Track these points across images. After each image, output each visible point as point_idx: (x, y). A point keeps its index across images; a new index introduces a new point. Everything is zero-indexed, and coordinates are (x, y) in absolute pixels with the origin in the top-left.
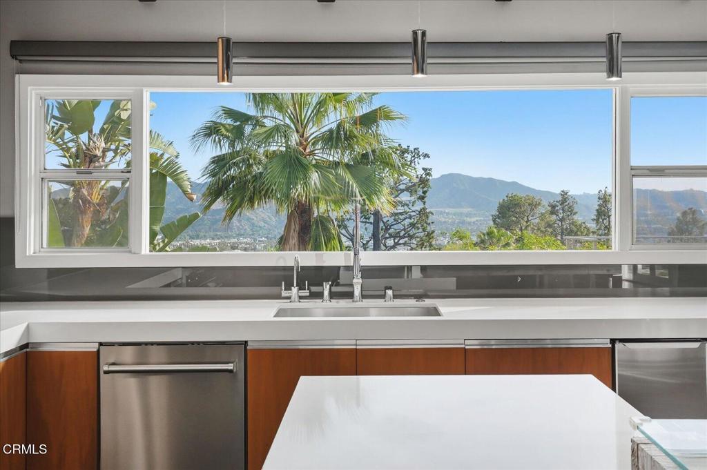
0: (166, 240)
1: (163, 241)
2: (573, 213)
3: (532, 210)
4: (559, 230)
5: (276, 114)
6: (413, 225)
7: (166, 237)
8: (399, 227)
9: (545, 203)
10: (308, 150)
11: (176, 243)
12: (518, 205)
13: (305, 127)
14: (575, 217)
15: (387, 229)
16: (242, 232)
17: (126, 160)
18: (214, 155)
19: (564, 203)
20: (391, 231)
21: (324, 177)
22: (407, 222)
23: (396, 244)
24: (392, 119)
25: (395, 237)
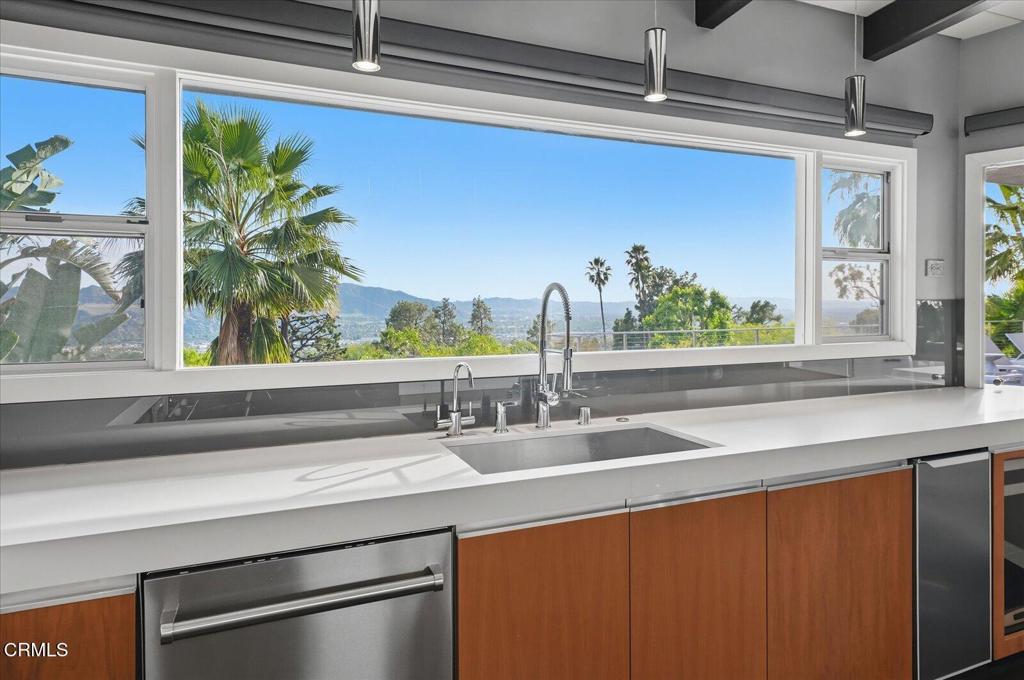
0: (83, 347)
1: (78, 349)
2: (452, 316)
3: (420, 314)
4: (441, 331)
5: (204, 209)
6: (320, 328)
7: (80, 343)
8: (307, 330)
9: (430, 308)
10: (245, 250)
11: (96, 349)
12: (408, 310)
13: (243, 223)
14: (454, 321)
15: (294, 332)
16: (128, 338)
17: (19, 247)
18: (131, 251)
19: (445, 309)
20: (298, 334)
21: (270, 278)
22: (314, 326)
23: (304, 346)
24: (340, 221)
25: (302, 340)
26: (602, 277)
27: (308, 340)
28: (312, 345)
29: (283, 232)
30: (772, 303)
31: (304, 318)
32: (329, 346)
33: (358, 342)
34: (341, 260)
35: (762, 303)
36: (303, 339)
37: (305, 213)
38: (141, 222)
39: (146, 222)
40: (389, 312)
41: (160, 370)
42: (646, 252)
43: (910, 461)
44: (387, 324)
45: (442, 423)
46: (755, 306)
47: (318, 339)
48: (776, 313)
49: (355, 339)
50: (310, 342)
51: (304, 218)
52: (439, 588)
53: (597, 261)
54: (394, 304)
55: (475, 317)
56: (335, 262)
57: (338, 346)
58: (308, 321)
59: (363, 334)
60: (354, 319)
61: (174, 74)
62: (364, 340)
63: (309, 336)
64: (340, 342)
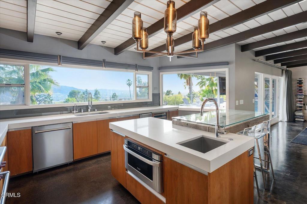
3: (78, 93)
8: (41, 98)
9: (82, 92)
12: (75, 92)
19: (86, 92)
26: (130, 84)
27: (42, 101)
28: (43, 103)
29: (36, 74)
30: (171, 90)
31: (40, 95)
32: (49, 103)
33: (58, 102)
34: (53, 81)
35: (169, 90)
36: (40, 101)
37: (42, 69)
38: (23, 85)
39: (24, 85)
40: (69, 93)
41: (27, 105)
42: (141, 78)
43: (140, 114)
44: (68, 96)
45: (73, 112)
46: (167, 91)
47: (45, 101)
48: (172, 93)
49: (57, 101)
50: (42, 102)
51: (42, 70)
52: (70, 128)
53: (129, 80)
54: (70, 91)
55: (95, 94)
56: (51, 81)
57: (52, 103)
58: (42, 96)
59: (60, 99)
60: (57, 95)
61: (29, 65)
62: (61, 101)
63: (42, 100)
64: (52, 102)
